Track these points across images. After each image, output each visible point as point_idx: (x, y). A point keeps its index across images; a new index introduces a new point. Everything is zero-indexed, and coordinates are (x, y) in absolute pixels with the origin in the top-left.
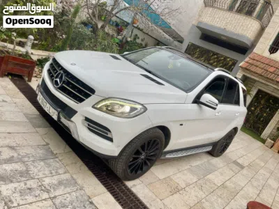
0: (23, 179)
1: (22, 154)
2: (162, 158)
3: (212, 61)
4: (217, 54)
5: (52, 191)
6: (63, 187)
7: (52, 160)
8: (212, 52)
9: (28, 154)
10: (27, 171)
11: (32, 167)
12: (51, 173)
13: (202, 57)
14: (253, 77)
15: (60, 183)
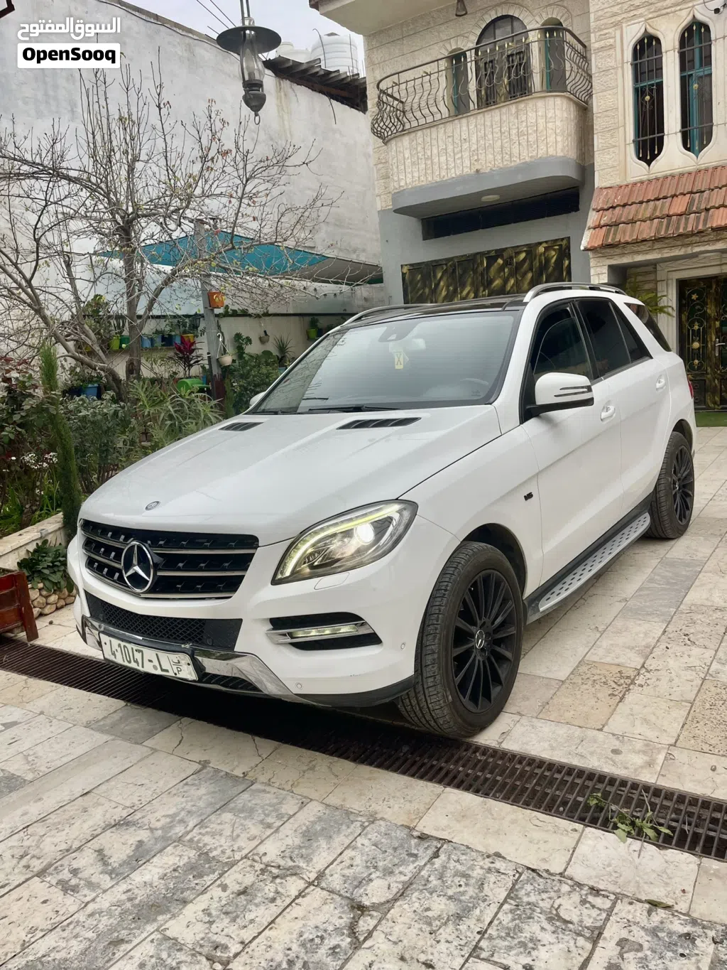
0: (208, 879)
1: (159, 825)
2: (532, 618)
3: (497, 282)
4: (500, 253)
5: (302, 864)
6: (323, 843)
7: (246, 796)
8: (482, 254)
9: (173, 816)
10: (205, 855)
11: (207, 839)
12: (269, 826)
13: (463, 286)
14: (639, 258)
15: (309, 836)
